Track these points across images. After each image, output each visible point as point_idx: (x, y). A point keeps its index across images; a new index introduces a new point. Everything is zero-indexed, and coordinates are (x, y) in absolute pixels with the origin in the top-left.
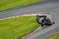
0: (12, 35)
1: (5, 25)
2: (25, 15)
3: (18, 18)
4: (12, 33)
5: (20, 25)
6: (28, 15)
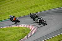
5: (10, 34)
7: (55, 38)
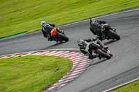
2: (29, 54)
5: (19, 74)
7: (135, 85)
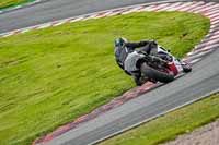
0: (86, 84)
1: (62, 46)
3: (112, 19)
4: (87, 75)
6: (149, 9)
